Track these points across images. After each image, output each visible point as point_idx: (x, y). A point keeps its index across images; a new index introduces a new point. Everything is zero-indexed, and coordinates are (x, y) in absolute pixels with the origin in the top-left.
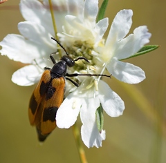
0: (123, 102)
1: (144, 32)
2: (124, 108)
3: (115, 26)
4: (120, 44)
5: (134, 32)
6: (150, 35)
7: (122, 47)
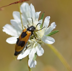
0: (43, 51)
1: (54, 25)
2: (43, 53)
3: (45, 23)
4: (46, 30)
5: (51, 25)
6: (56, 25)
7: (46, 31)
